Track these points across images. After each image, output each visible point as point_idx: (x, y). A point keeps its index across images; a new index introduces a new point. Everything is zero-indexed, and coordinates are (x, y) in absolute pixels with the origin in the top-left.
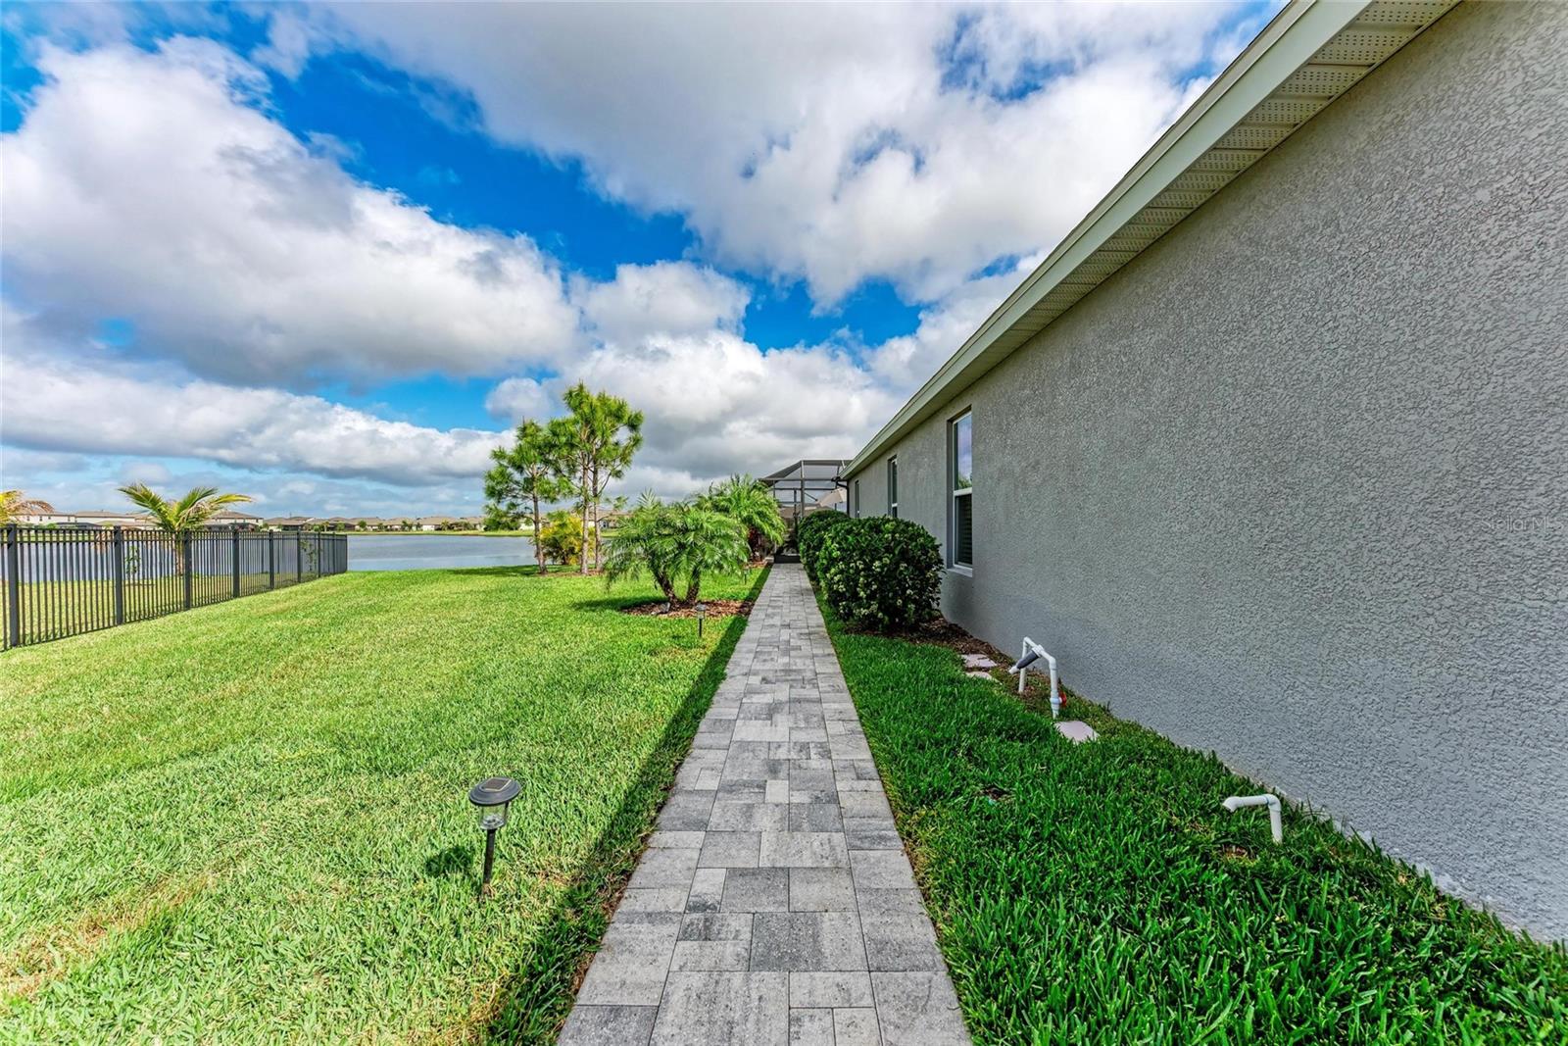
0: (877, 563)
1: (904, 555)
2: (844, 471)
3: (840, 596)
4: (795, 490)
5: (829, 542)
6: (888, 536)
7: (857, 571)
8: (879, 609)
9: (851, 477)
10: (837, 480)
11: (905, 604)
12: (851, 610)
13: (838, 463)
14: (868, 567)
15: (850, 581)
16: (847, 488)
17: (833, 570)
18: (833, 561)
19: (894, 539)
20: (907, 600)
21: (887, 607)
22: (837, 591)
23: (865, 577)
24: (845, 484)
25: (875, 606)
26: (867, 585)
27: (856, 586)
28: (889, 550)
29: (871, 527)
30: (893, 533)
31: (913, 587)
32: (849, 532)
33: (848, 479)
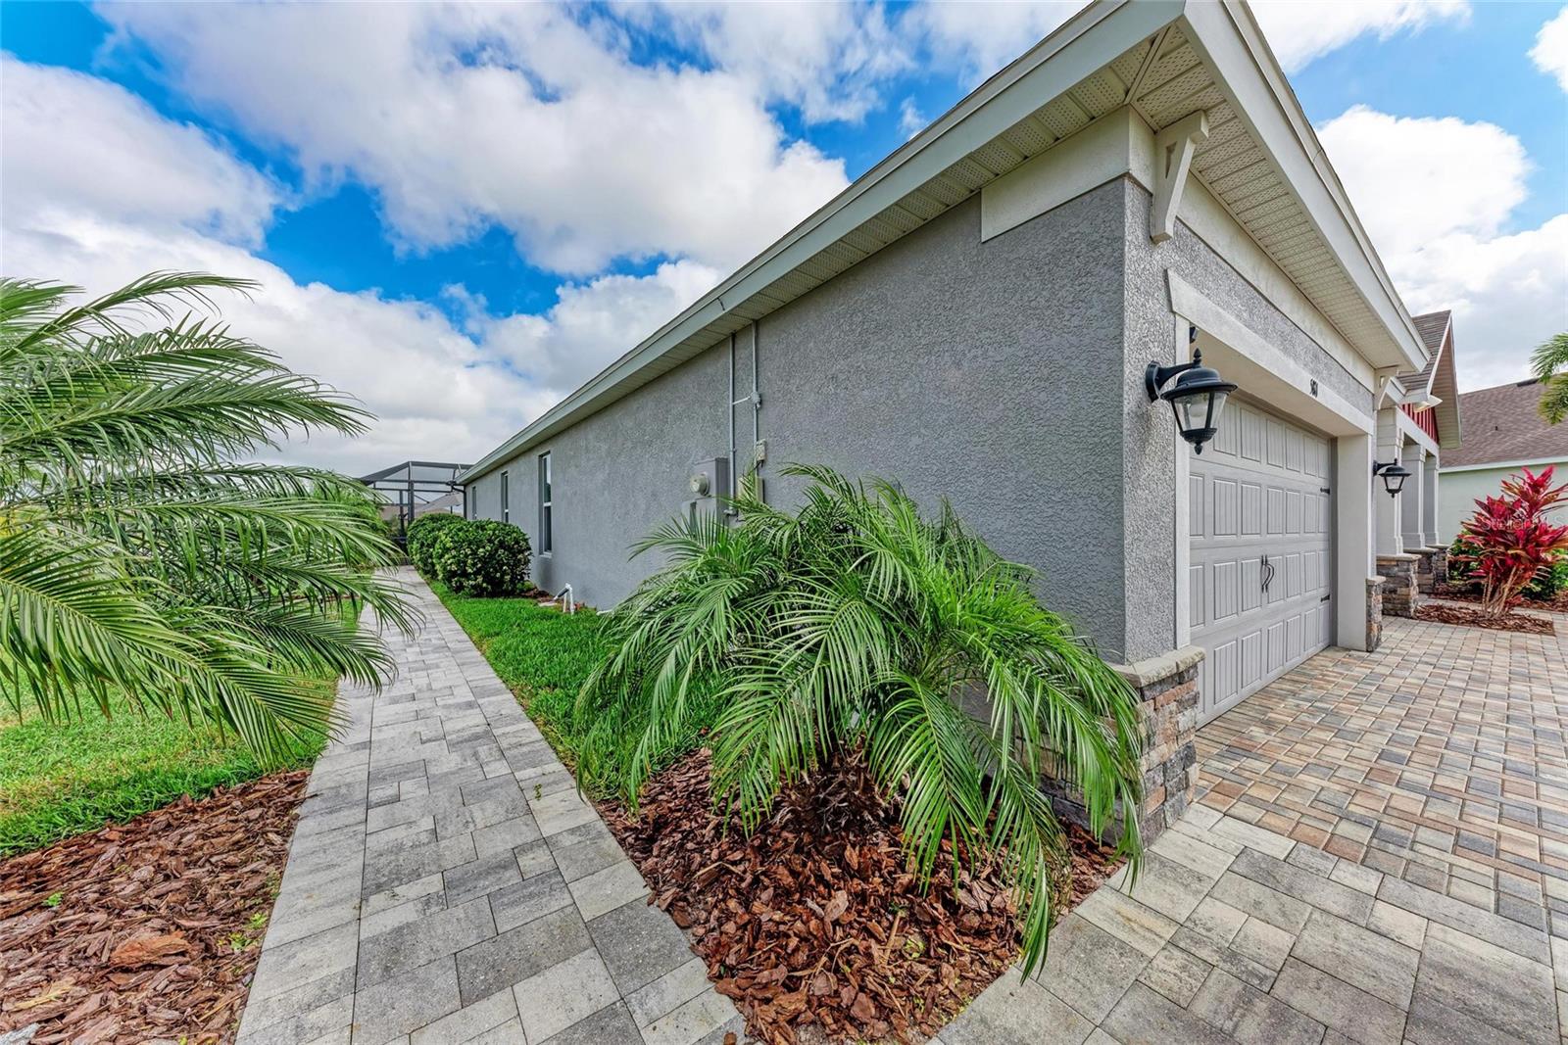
0: (481, 550)
1: (502, 544)
2: (461, 476)
3: (453, 574)
4: (401, 491)
5: (443, 537)
6: (491, 532)
7: (466, 556)
8: (483, 581)
9: (468, 482)
10: (453, 484)
11: (502, 576)
12: (461, 584)
13: (455, 467)
14: (474, 553)
15: (463, 564)
16: (464, 492)
17: (446, 556)
18: (447, 550)
19: (494, 534)
20: (504, 573)
21: (488, 578)
22: (450, 571)
23: (473, 559)
24: (462, 488)
25: (480, 579)
26: (474, 565)
27: (465, 565)
28: (490, 541)
29: (477, 527)
30: (494, 530)
31: (508, 564)
32: (460, 530)
33: (466, 484)
